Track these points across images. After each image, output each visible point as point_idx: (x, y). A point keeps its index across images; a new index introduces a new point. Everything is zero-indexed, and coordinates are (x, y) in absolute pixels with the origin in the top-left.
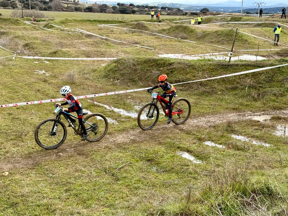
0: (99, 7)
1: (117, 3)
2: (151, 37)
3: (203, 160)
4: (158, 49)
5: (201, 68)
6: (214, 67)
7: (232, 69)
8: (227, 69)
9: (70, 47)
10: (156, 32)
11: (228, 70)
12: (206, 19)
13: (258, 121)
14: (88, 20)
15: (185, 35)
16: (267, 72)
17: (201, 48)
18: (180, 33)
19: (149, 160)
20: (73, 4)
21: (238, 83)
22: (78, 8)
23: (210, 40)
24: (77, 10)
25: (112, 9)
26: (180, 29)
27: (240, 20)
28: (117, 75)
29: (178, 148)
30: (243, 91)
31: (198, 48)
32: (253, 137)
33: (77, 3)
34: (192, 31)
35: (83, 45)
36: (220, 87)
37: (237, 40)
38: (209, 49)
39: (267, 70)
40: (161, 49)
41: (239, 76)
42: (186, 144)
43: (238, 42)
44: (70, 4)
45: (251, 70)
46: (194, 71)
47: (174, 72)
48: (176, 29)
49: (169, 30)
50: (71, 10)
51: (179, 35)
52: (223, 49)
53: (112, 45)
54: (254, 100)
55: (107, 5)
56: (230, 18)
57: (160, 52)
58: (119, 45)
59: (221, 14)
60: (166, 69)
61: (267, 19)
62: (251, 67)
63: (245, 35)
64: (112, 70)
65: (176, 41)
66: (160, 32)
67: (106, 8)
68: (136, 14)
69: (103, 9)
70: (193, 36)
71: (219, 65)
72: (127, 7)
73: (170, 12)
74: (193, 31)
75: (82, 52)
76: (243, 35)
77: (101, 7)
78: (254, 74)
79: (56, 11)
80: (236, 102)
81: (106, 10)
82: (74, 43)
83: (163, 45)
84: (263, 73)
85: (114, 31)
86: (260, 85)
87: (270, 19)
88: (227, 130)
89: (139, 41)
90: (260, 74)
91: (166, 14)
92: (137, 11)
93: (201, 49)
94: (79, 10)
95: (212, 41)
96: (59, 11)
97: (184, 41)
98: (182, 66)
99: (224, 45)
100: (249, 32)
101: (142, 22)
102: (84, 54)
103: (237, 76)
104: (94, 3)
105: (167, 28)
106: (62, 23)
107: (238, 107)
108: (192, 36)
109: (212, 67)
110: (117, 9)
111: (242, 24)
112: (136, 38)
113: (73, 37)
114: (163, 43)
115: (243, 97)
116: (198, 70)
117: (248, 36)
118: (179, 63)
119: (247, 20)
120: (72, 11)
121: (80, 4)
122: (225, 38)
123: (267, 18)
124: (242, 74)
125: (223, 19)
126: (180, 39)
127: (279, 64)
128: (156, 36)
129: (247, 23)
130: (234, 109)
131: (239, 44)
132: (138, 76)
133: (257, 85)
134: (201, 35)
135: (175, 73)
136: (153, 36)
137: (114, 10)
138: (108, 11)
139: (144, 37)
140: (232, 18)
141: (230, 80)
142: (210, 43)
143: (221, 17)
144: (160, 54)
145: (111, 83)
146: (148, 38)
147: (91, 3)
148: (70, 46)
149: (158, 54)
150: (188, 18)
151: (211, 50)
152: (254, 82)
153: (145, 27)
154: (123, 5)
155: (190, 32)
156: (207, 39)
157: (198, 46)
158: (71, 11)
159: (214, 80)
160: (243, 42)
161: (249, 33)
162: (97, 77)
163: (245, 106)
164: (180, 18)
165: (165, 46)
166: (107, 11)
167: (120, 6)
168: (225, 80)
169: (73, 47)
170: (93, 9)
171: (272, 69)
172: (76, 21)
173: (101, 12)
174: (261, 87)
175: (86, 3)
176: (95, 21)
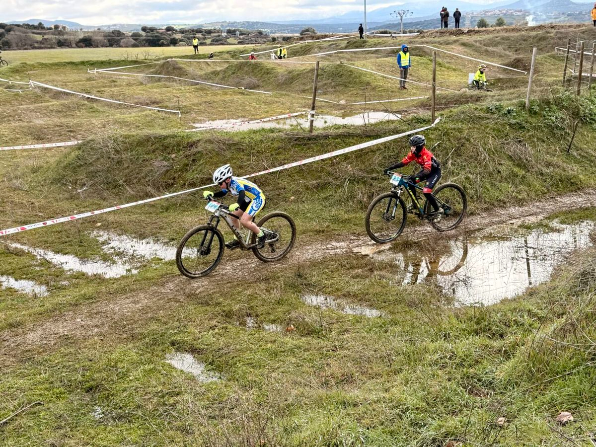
0: (105, 36)
1: (141, 28)
2: (188, 88)
3: (220, 372)
4: (195, 112)
5: (254, 149)
6: (280, 145)
7: (317, 146)
8: (307, 146)
9: (9, 120)
10: (200, 76)
11: (309, 148)
12: (301, 47)
13: (365, 255)
14: (69, 63)
15: (254, 80)
16: (385, 148)
17: (282, 104)
18: (246, 77)
19: (89, 390)
20: (53, 34)
21: (329, 174)
22: (62, 41)
23: (302, 87)
24: (61, 44)
25: (131, 39)
26: (246, 69)
27: (364, 46)
28: (82, 176)
29: (173, 344)
30: (340, 190)
31: (276, 105)
32: (347, 295)
33: (61, 31)
34: (268, 72)
35: (38, 114)
36: (293, 186)
37: (351, 84)
38: (298, 105)
39: (385, 143)
40: (201, 112)
41: (330, 159)
42: (192, 333)
43: (353, 87)
44: (48, 33)
45: (354, 144)
46: (241, 155)
47: (200, 160)
48: (238, 70)
49: (225, 71)
50: (49, 46)
51: (244, 82)
52: (323, 104)
53: (101, 110)
54: (361, 208)
55: (122, 31)
56: (346, 42)
57: (199, 118)
58: (118, 108)
59: (330, 37)
60: (183, 156)
61: (413, 40)
62: (355, 138)
63: (366, 74)
64: (71, 166)
65: (235, 93)
66: (207, 77)
67: (119, 38)
68: (180, 45)
69: (114, 39)
70: (271, 80)
71: (290, 139)
72: (161, 34)
73: (243, 39)
74: (270, 70)
75: (25, 130)
76: (361, 74)
77: (109, 36)
78: (360, 154)
79: (20, 49)
80: (325, 214)
81: (119, 41)
82: (19, 111)
83: (205, 102)
84: (379, 149)
85: (118, 80)
86: (374, 175)
87: (417, 39)
88: (293, 286)
89: (160, 98)
90: (372, 151)
91: (236, 42)
92: (181, 41)
93: (282, 106)
94: (66, 44)
95: (307, 88)
96: (26, 49)
97: (252, 92)
98: (216, 147)
99: (327, 96)
100: (374, 68)
101: (174, 59)
102: (31, 134)
103: (326, 159)
104: (96, 29)
105: (221, 69)
106: (16, 71)
107: (328, 227)
108: (268, 81)
109: (276, 145)
110: (141, 38)
111: (368, 53)
112: (156, 92)
113: (24, 99)
114: (208, 98)
115: (339, 202)
116: (248, 152)
117: (371, 74)
118: (210, 141)
119: (375, 45)
120: (52, 48)
121: (67, 33)
122: (330, 81)
123: (413, 38)
124: (337, 156)
125: (332, 46)
126: (243, 88)
127: (408, 130)
128: (197, 86)
129: (377, 51)
130: (318, 232)
131: (355, 92)
132: (126, 176)
133: (366, 175)
134: (284, 79)
135: (201, 162)
136: (192, 87)
137: (135, 40)
138: (124, 42)
139: (173, 89)
140: (348, 43)
141: (314, 169)
142: (301, 93)
143: (329, 41)
144: (200, 121)
145: (66, 195)
146: (181, 91)
147: (90, 30)
148: (10, 118)
149: (194, 123)
150: (268, 46)
151: (302, 107)
152: (361, 170)
153: (180, 69)
154: (152, 30)
155: (264, 73)
156: (296, 85)
157: (277, 99)
158: (49, 48)
159: (281, 172)
160: (363, 88)
161: (373, 70)
162: (40, 182)
163: (342, 222)
164: (256, 48)
165: (209, 105)
166: (121, 44)
167: (147, 32)
168: (302, 170)
169: (17, 120)
170: (94, 41)
171: (395, 141)
172: (43, 66)
173: (111, 45)
174: (375, 179)
175: (79, 30)
176: (83, 63)
